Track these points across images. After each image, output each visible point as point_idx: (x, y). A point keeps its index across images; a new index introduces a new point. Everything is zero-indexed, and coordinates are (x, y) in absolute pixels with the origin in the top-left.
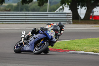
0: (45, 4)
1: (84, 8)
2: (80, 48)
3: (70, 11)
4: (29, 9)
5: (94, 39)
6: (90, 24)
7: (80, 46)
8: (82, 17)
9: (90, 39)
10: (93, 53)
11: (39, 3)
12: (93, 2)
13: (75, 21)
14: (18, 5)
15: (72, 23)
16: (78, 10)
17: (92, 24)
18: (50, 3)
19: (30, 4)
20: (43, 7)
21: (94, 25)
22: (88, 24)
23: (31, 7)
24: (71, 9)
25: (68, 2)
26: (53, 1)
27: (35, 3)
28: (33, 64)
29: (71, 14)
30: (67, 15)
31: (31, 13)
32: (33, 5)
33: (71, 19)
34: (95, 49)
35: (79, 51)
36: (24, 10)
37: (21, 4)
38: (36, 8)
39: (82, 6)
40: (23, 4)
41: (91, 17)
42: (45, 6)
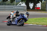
0: (14, 2)
1: (32, 4)
2: (30, 23)
3: (25, 5)
4: (6, 4)
5: (37, 18)
6: (35, 11)
7: (30, 21)
8: (31, 8)
9: (35, 18)
10: (36, 25)
11: (11, 2)
12: (36, 1)
13: (28, 10)
14: (1, 2)
15: (26, 11)
16: (30, 5)
17: (36, 11)
18: (16, 1)
19: (7, 2)
20: (13, 3)
21: (37, 12)
22: (34, 11)
23: (7, 3)
24: (26, 4)
25: (25, 1)
26: (18, 1)
27: (9, 1)
28: (8, 30)
29: (26, 7)
30: (24, 7)
31: (7, 6)
32: (8, 2)
33: (26, 9)
34: (38, 23)
35: (30, 24)
36: (4, 5)
37: (2, 2)
38: (9, 4)
39: (31, 3)
40: (3, 2)
41: (36, 8)
42: (14, 3)
